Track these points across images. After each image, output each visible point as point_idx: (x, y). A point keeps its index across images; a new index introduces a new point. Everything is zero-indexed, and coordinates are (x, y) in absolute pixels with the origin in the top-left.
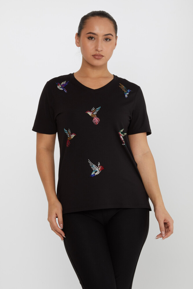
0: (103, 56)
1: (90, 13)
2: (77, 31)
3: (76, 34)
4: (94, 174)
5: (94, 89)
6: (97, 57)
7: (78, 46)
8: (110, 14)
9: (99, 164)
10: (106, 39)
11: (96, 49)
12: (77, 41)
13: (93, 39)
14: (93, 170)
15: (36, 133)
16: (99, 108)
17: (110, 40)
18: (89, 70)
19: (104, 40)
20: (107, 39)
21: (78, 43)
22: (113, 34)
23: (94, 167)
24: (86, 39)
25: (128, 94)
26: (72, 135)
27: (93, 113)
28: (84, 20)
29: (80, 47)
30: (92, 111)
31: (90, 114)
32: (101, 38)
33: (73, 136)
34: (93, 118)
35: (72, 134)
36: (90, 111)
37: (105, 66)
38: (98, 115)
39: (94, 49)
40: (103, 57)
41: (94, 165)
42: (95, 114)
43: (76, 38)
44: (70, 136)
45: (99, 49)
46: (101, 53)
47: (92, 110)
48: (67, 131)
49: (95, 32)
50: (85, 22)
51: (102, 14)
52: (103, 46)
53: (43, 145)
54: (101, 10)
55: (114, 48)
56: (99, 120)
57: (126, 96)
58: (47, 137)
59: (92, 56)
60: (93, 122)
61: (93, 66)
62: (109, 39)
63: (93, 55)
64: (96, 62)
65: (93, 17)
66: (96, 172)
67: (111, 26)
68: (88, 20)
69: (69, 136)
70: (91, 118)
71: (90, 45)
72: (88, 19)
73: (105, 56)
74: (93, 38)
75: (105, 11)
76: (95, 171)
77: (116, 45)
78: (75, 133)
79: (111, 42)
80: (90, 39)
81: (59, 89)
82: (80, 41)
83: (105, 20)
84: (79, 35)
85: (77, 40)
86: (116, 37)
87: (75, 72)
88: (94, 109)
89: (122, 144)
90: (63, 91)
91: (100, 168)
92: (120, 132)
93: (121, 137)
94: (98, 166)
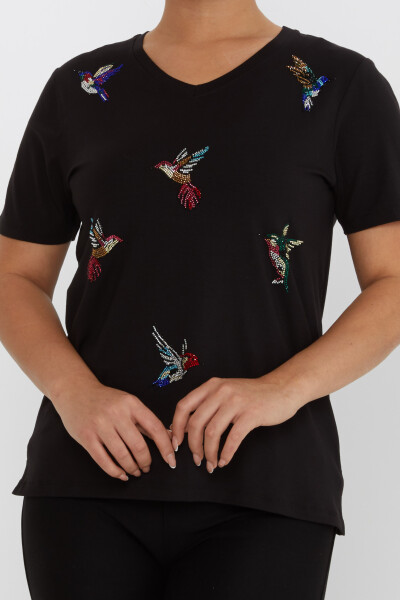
4: (168, 379)
5: (196, 84)
9: (185, 347)
14: (165, 365)
16: (203, 151)
23: (170, 357)
25: (315, 94)
26: (106, 243)
27: (182, 168)
30: (176, 163)
31: (169, 171)
33: (110, 244)
34: (179, 187)
35: (106, 236)
36: (171, 162)
38: (197, 177)
41: (168, 347)
42: (184, 171)
44: (101, 245)
47: (177, 159)
56: (200, 194)
57: (308, 103)
60: (179, 201)
66: (173, 372)
69: (95, 245)
76: (172, 368)
78: (117, 234)
81: (86, 89)
88: (184, 156)
89: (274, 282)
90: (97, 95)
91: (186, 359)
92: (271, 238)
93: (275, 256)
94: (180, 353)
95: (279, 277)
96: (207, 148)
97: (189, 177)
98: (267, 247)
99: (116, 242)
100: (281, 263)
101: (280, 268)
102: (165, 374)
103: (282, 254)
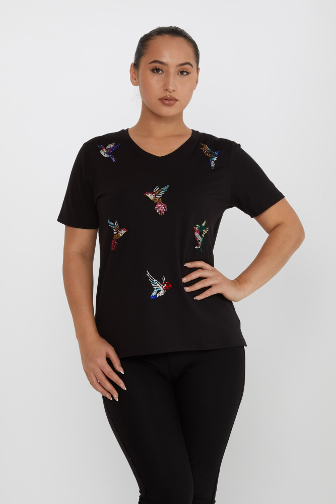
0: (176, 100)
1: (154, 30)
2: (132, 60)
3: (132, 65)
4: (156, 295)
5: (160, 156)
6: (167, 102)
7: (135, 84)
8: (187, 32)
9: (164, 279)
10: (181, 72)
11: (165, 89)
12: (134, 77)
13: (160, 72)
14: (154, 289)
15: (63, 226)
16: (166, 188)
17: (188, 73)
18: (153, 123)
19: (178, 74)
20: (183, 71)
21: (135, 80)
22: (193, 63)
23: (156, 284)
24: (149, 73)
25: (215, 159)
26: (120, 232)
27: (157, 195)
28: (145, 41)
29: (138, 86)
30: (154, 193)
31: (151, 196)
32: (173, 70)
33: (122, 232)
34: (156, 204)
35: (120, 228)
36: (152, 192)
37: (179, 116)
38: (164, 199)
39: (162, 89)
40: (177, 102)
41: (155, 280)
42: (159, 197)
43: (131, 71)
44: (118, 233)
45: (171, 88)
46: (174, 95)
47: (154, 191)
48: (112, 224)
49: (164, 60)
50: (146, 45)
51: (175, 32)
52: (176, 84)
53: (76, 248)
54: (173, 25)
55: (193, 88)
56: (166, 207)
57: (213, 165)
58: (83, 234)
59: (158, 100)
60: (156, 211)
61: (159, 117)
62: (186, 72)
63: (160, 99)
64: (166, 111)
65: (160, 37)
66: (158, 292)
67: (190, 50)
68: (151, 41)
69: (115, 233)
70: (153, 204)
71: (155, 81)
72: (152, 39)
73: (180, 99)
74: (159, 70)
75: (179, 27)
76: (158, 290)
77: (197, 82)
78: (126, 228)
79: (190, 76)
80: (155, 71)
81: (103, 155)
82: (138, 75)
83: (180, 40)
84: (136, 66)
85: (133, 74)
86: (198, 69)
87: (130, 128)
88: (157, 190)
89: (196, 247)
90: (109, 158)
91: (165, 285)
92: (196, 226)
93: (197, 235)
94: (161, 283)
95: (198, 245)
96: (168, 186)
97: (160, 199)
98: (194, 231)
99: (125, 231)
100: (199, 238)
101: (199, 240)
102: (154, 293)
103: (201, 234)
